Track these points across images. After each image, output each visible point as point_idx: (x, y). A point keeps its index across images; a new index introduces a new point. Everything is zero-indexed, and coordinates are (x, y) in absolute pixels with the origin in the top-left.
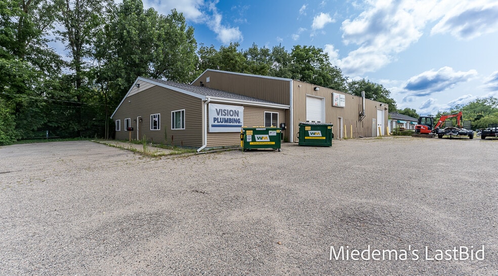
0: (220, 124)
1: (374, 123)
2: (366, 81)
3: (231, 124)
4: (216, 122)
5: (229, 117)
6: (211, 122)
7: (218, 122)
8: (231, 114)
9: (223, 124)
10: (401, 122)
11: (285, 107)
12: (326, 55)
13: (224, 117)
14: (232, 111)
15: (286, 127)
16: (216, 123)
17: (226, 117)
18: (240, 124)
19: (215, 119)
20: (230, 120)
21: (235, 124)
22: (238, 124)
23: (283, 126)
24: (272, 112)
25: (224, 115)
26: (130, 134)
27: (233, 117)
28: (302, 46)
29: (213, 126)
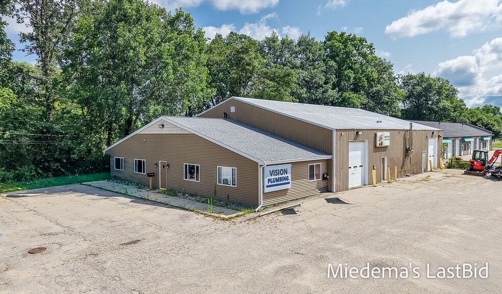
0: (273, 183)
1: (424, 156)
2: (426, 75)
3: (282, 182)
4: (270, 182)
5: (280, 176)
6: (266, 183)
7: (271, 182)
8: (282, 173)
9: (276, 183)
10: (466, 140)
11: (328, 157)
12: (371, 47)
13: (275, 177)
14: (282, 170)
15: (328, 177)
16: (270, 184)
17: (277, 177)
18: (288, 181)
19: (269, 180)
20: (281, 179)
21: (285, 182)
22: (286, 181)
23: (325, 176)
24: (315, 164)
25: (276, 175)
26: (151, 180)
27: (283, 176)
28: (339, 33)
29: (268, 186)
